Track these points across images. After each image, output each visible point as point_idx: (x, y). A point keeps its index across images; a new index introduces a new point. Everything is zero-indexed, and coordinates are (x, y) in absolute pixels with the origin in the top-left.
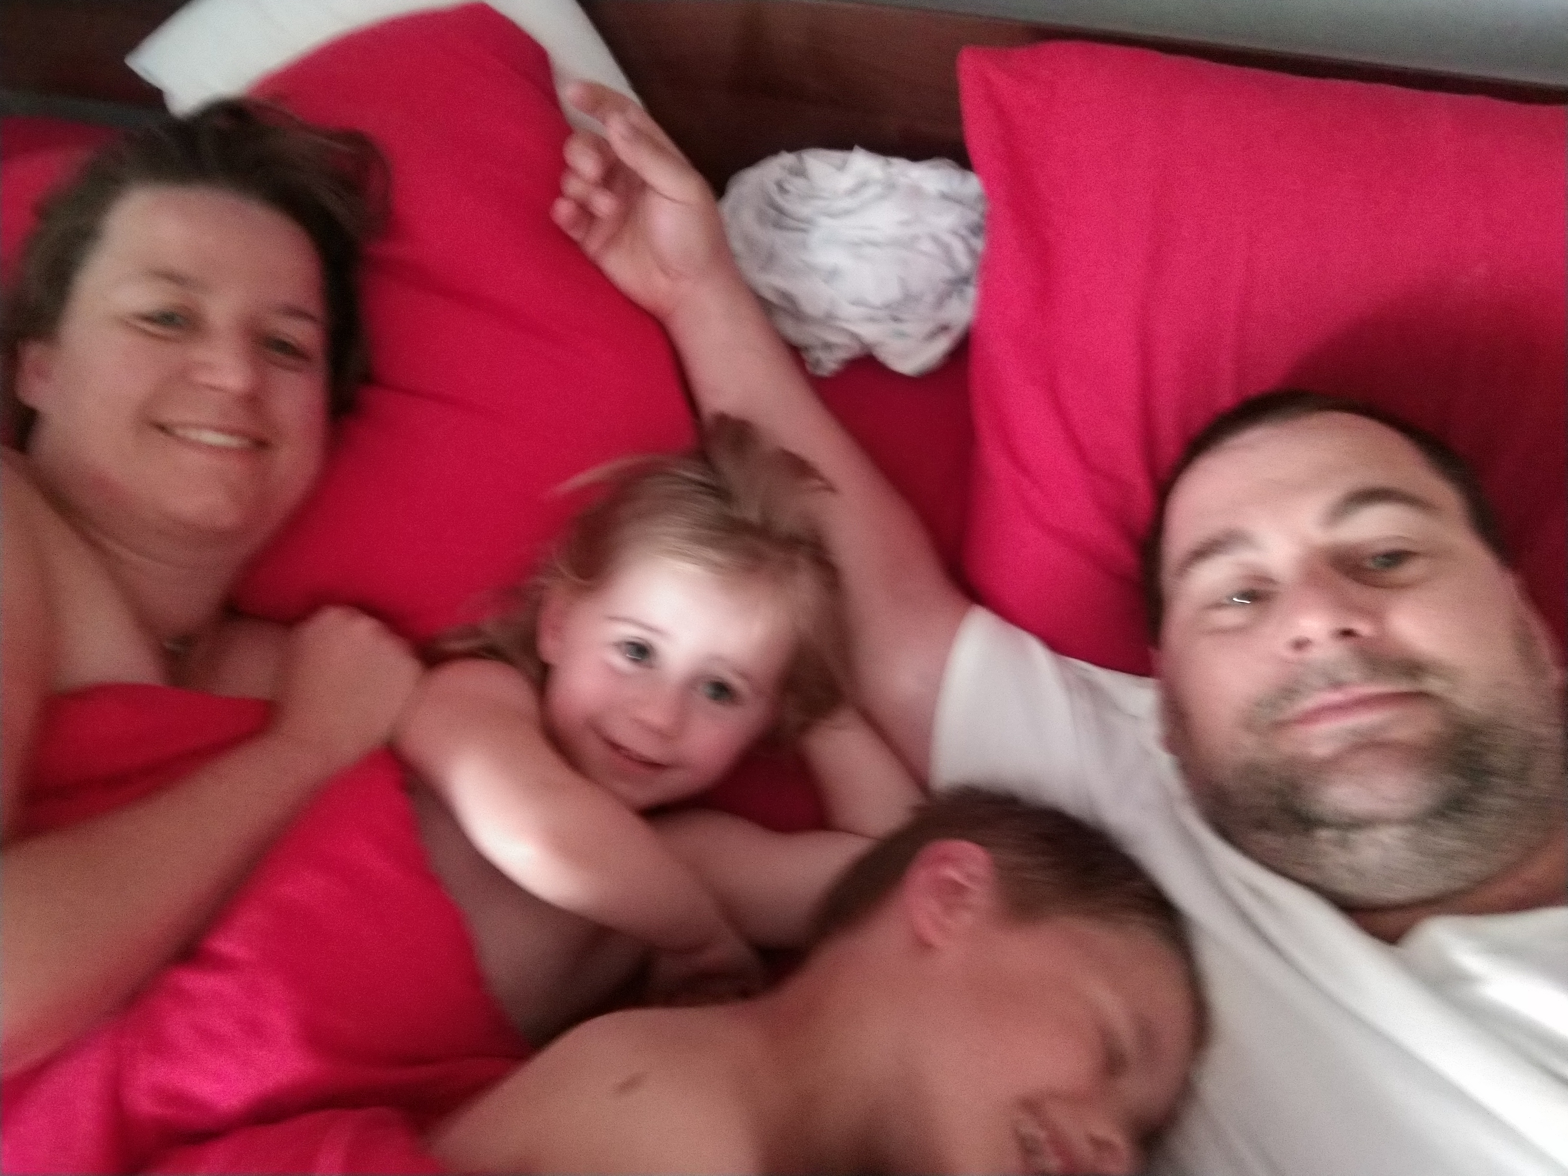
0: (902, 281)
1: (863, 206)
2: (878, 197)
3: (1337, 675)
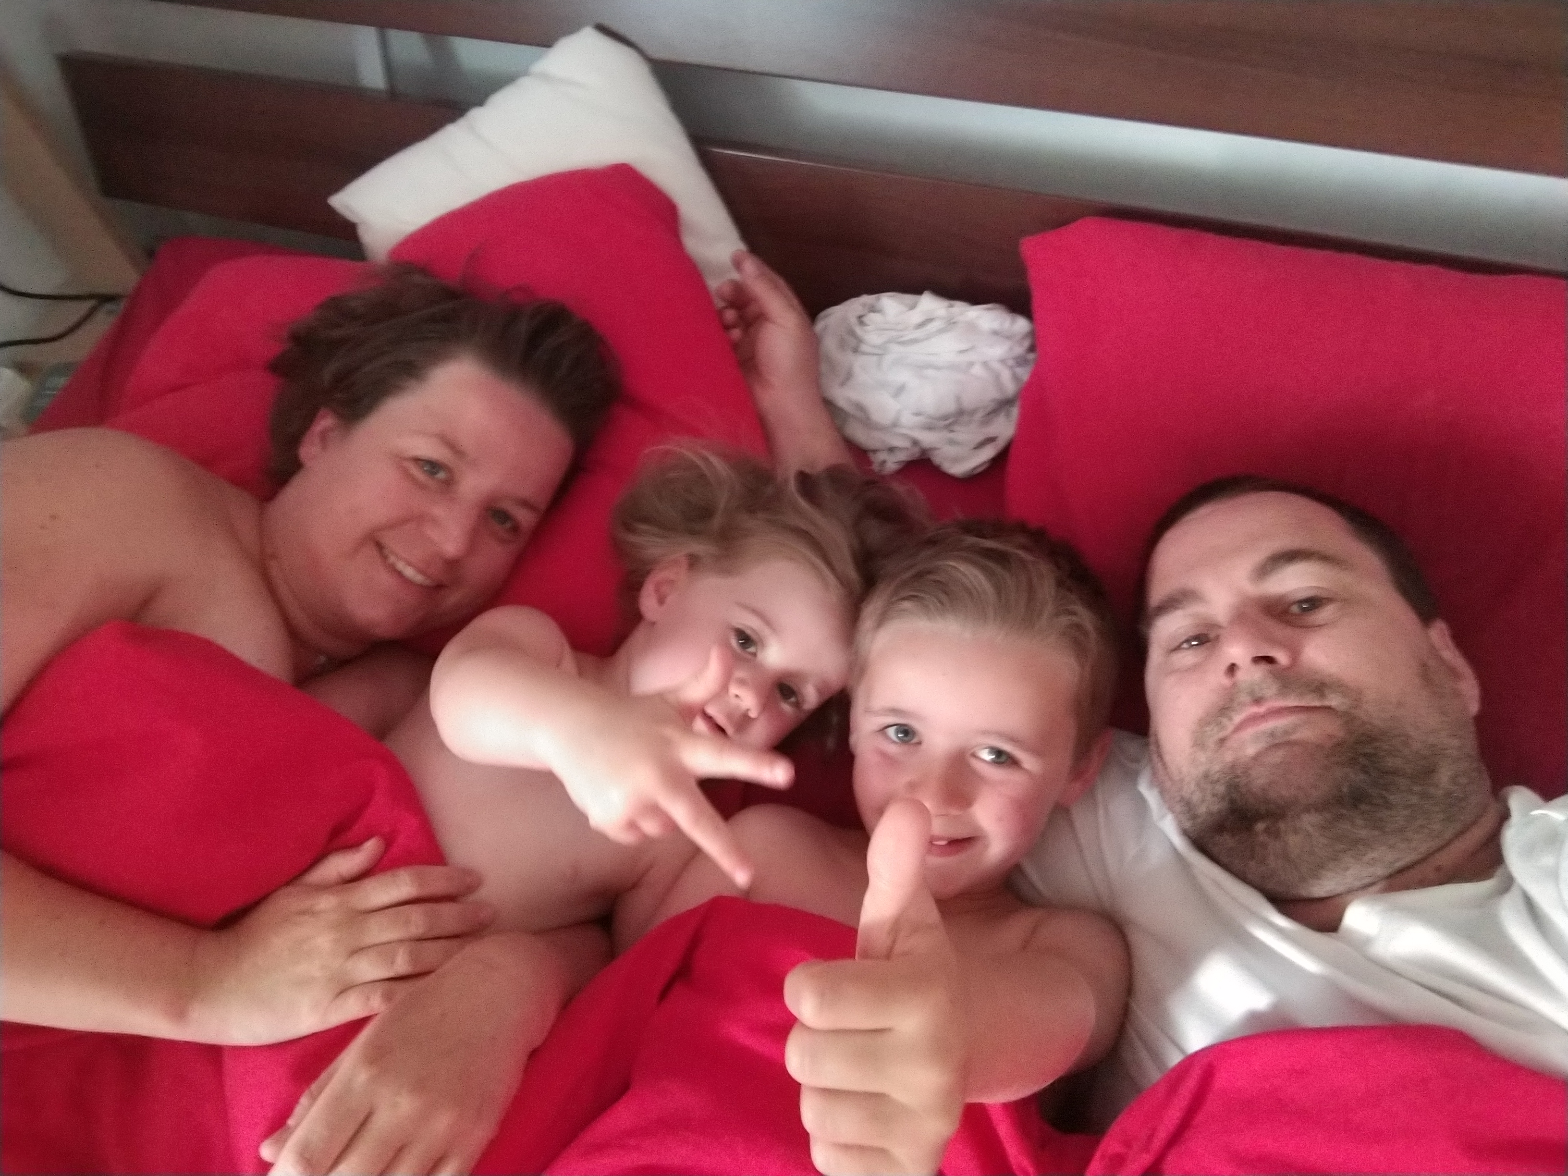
0: (958, 399)
1: (928, 338)
2: (941, 331)
3: (1258, 693)
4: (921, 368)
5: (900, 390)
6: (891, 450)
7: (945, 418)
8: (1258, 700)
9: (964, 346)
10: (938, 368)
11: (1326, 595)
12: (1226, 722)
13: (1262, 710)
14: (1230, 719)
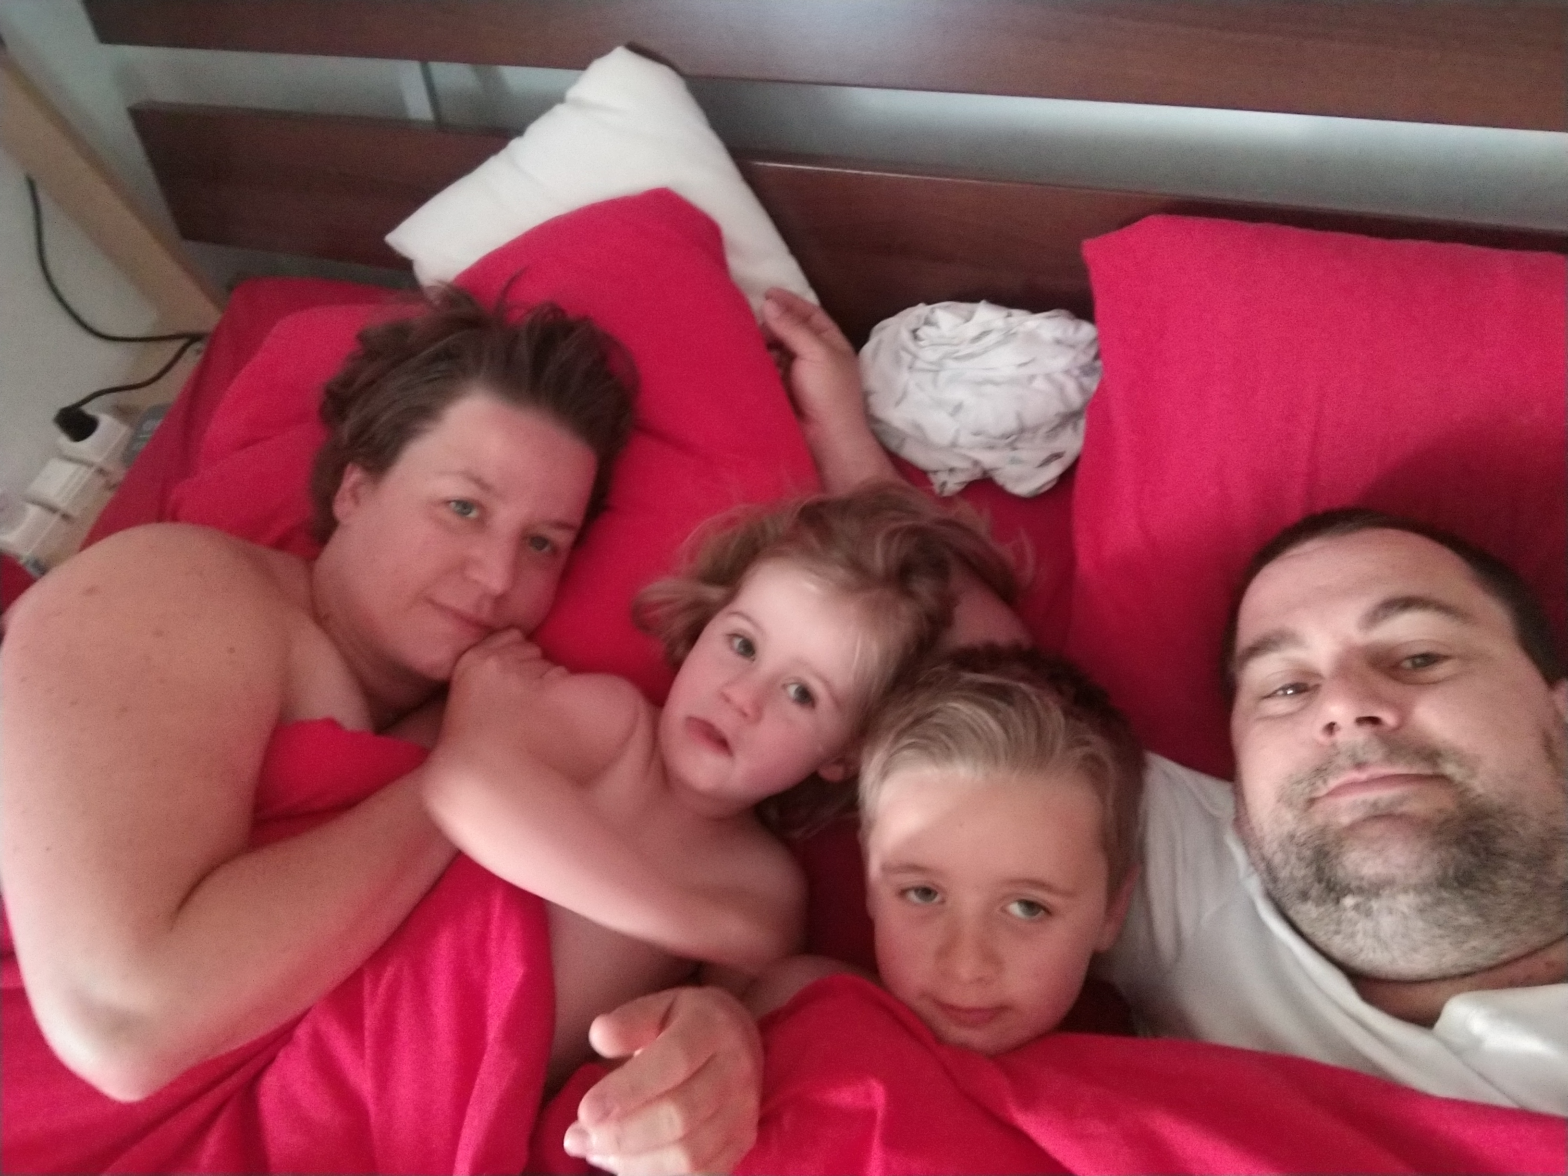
0: (1019, 416)
1: (985, 351)
2: (999, 343)
3: (1361, 756)
4: (978, 384)
5: (958, 408)
6: (952, 470)
7: (1005, 436)
8: (1360, 766)
9: (1023, 359)
10: (996, 383)
11: (1442, 651)
12: (1319, 783)
13: (1363, 776)
14: (1325, 782)
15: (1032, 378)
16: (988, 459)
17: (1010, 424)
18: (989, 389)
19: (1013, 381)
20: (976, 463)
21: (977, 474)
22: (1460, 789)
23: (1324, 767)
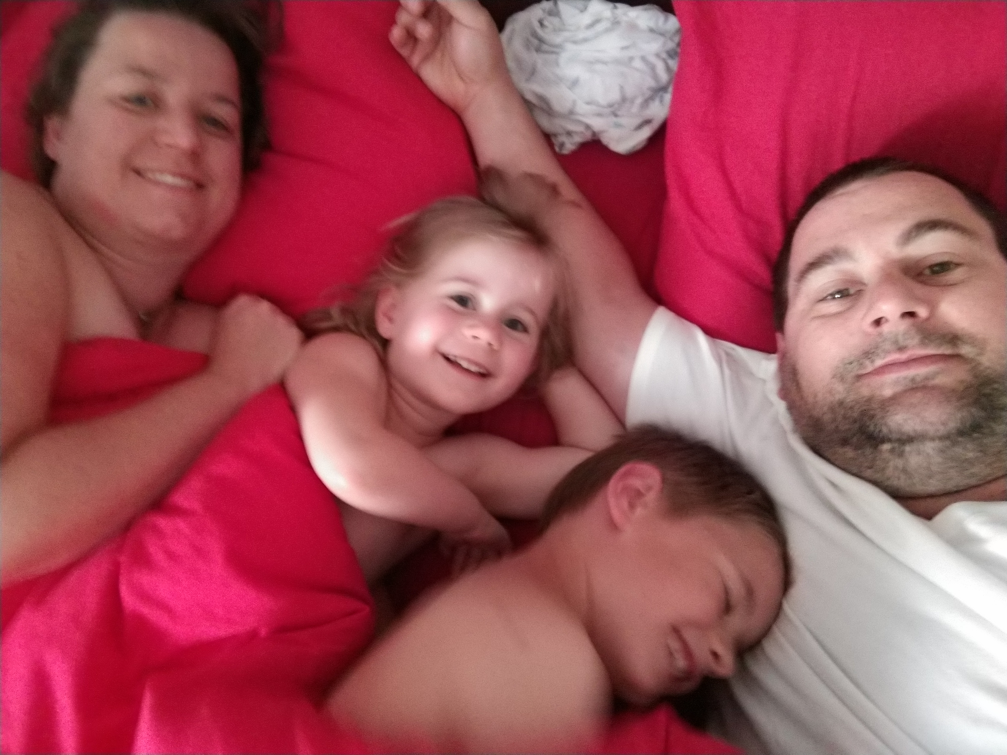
0: (622, 88)
1: (597, 36)
2: (607, 31)
3: (902, 343)
4: (591, 63)
5: (575, 83)
6: (569, 134)
7: (610, 106)
8: (901, 349)
9: (625, 43)
10: (605, 63)
11: (956, 260)
12: (867, 362)
13: (903, 356)
14: (873, 362)
15: (631, 59)
16: (597, 124)
17: (615, 96)
18: (599, 67)
19: (618, 62)
20: (588, 127)
21: (588, 136)
22: (973, 364)
23: (873, 351)
